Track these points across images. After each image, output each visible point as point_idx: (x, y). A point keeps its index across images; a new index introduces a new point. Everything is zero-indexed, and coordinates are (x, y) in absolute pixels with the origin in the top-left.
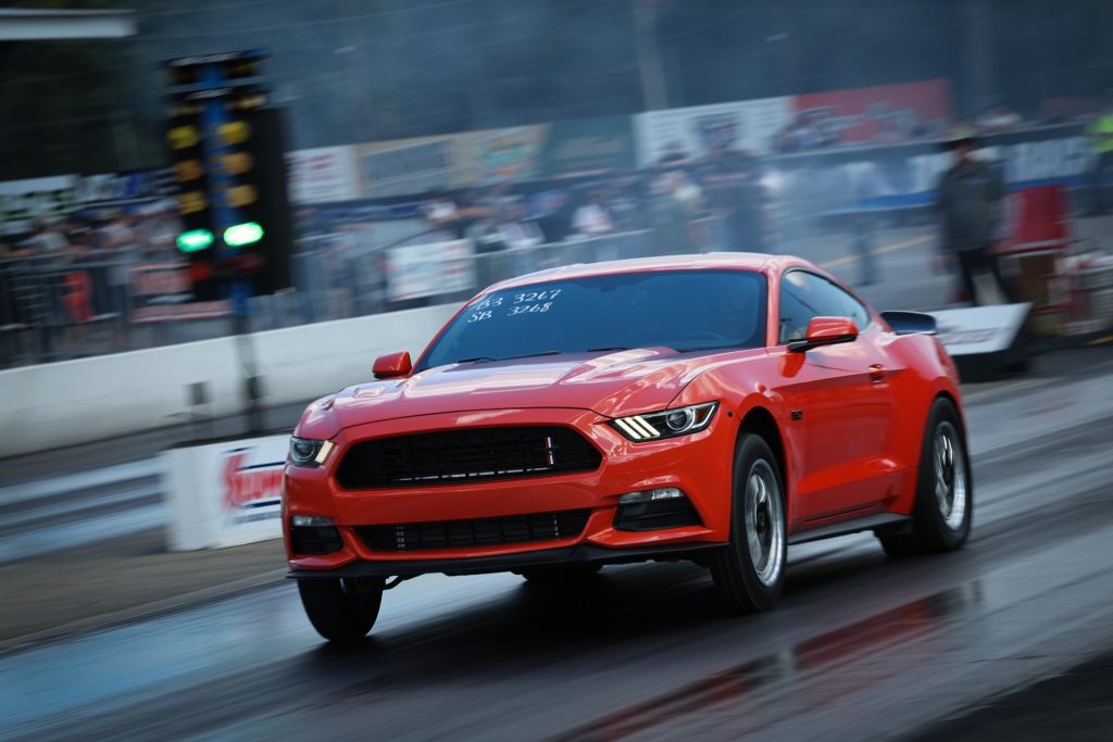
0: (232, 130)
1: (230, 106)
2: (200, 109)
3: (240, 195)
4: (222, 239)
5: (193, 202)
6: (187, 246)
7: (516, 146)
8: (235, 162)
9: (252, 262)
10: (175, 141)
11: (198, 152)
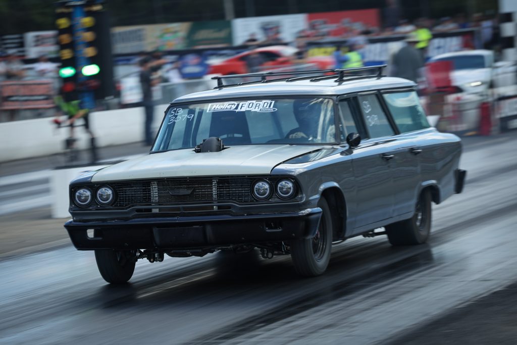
0: (87, 21)
1: (86, 9)
2: (71, 10)
3: (90, 52)
4: (81, 72)
5: (67, 54)
6: (64, 74)
7: (175, 32)
8: (89, 36)
9: (94, 83)
10: (59, 25)
11: (70, 30)
